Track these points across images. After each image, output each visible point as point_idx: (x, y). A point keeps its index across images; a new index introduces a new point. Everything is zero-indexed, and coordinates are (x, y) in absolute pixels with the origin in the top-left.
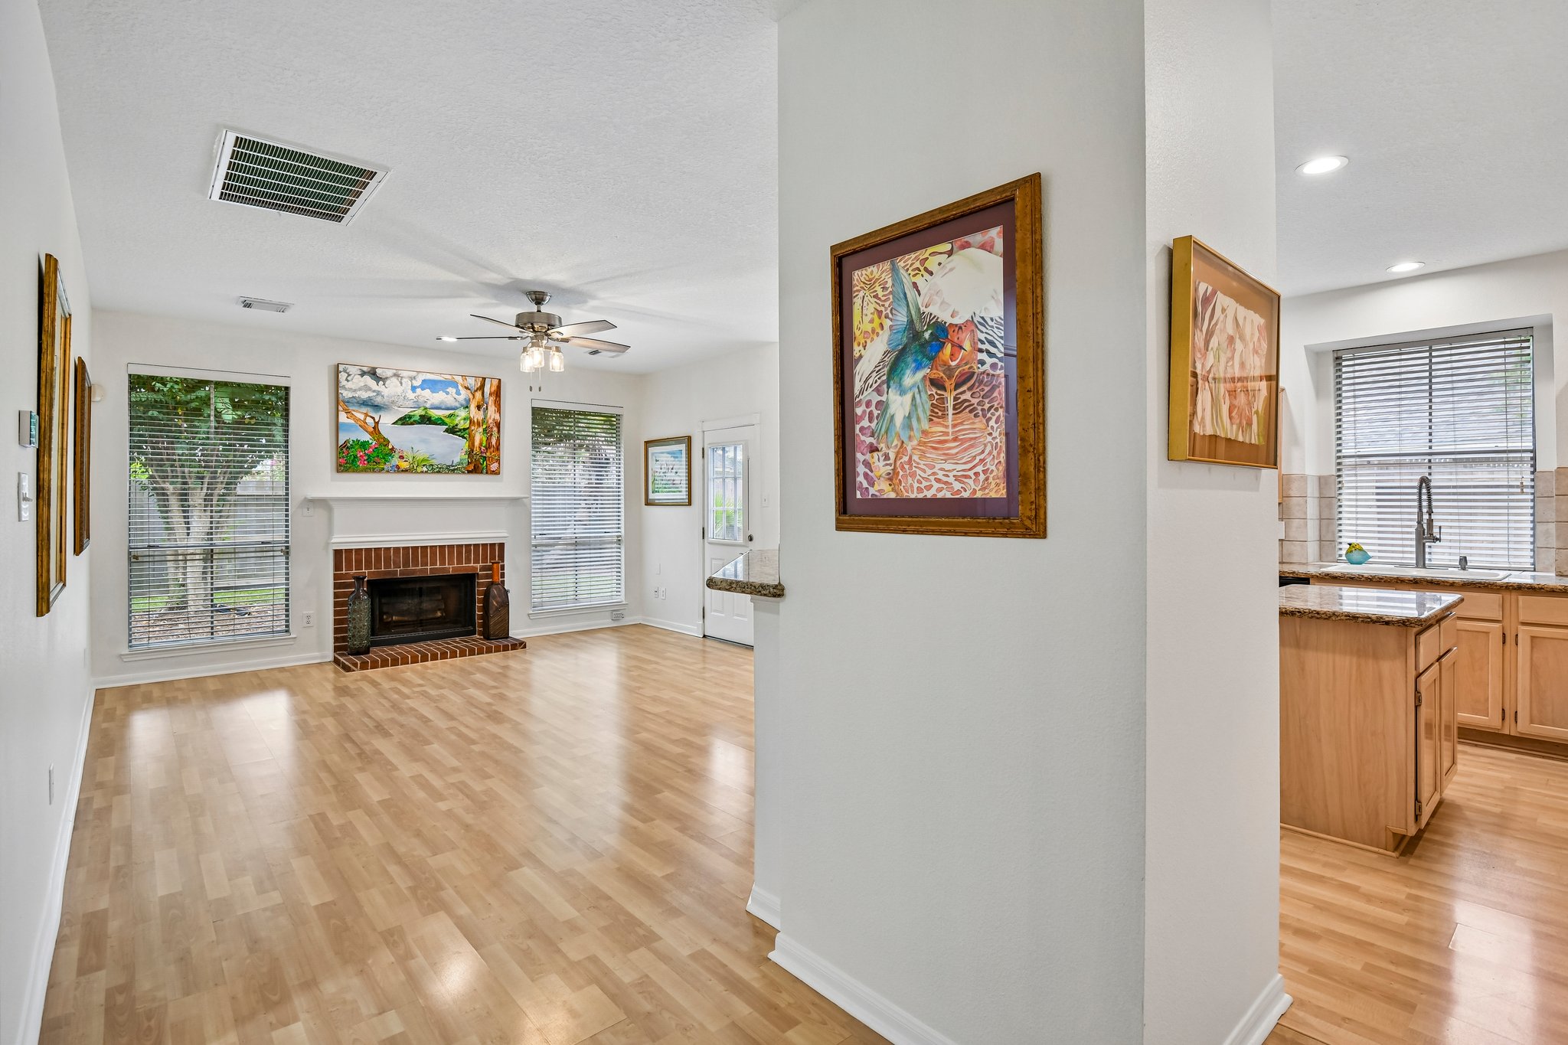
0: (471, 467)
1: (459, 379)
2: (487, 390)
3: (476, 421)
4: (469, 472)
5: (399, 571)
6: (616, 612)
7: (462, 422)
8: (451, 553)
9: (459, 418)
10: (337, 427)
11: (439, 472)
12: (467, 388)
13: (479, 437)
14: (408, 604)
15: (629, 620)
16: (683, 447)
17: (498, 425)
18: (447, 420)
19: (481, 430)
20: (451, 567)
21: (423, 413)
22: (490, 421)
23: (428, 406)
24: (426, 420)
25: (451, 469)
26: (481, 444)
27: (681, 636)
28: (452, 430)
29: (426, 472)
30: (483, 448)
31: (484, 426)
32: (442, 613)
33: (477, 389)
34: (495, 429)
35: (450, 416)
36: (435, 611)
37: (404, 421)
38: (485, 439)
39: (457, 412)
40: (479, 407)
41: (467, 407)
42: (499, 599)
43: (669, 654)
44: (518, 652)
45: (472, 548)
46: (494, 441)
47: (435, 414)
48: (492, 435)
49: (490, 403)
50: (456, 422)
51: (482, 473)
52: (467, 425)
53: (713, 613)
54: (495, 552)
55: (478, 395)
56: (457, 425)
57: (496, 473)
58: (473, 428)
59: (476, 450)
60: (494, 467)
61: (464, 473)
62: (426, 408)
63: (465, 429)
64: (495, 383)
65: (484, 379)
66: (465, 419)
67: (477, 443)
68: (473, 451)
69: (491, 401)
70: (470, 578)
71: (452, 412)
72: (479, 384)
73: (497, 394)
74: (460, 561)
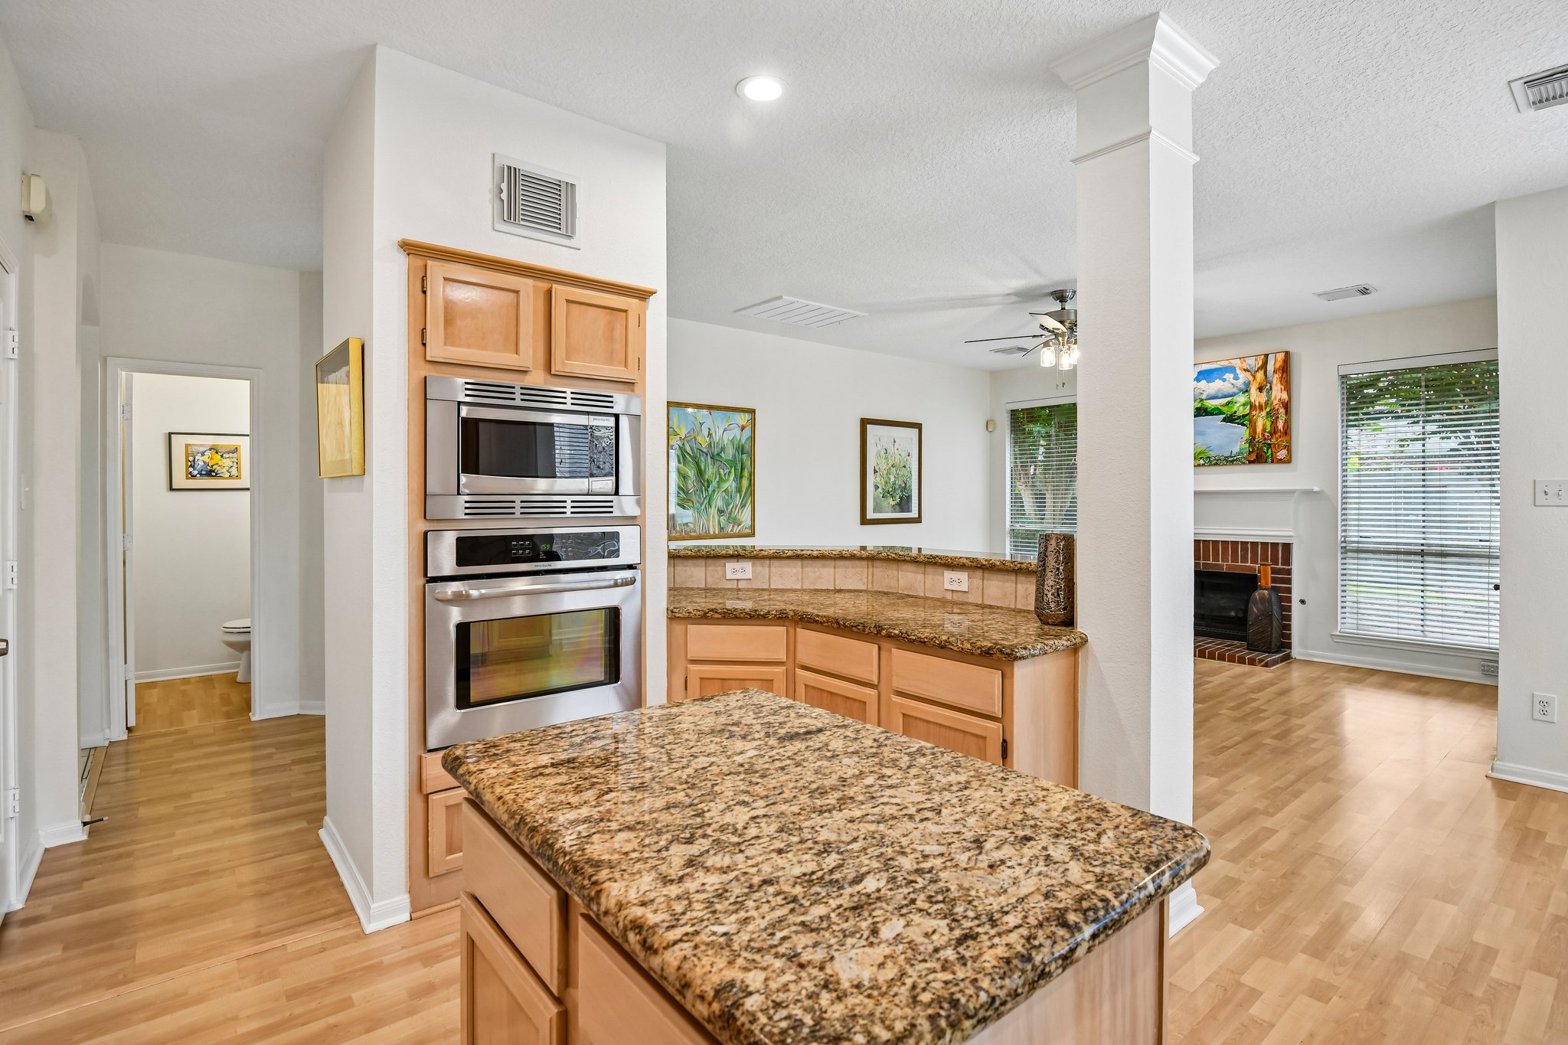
0: (1253, 457)
1: (1237, 363)
2: (1270, 367)
3: (1257, 404)
4: (1251, 462)
7: (1241, 408)
8: (1225, 549)
9: (1238, 405)
11: (1216, 464)
12: (1246, 370)
13: (1262, 422)
17: (1287, 406)
18: (1224, 409)
19: (1264, 413)
21: (1199, 405)
22: (1275, 402)
23: (1204, 397)
24: (1202, 412)
25: (1230, 461)
26: (1264, 430)
28: (1230, 419)
29: (1203, 465)
30: (1266, 434)
31: (1268, 409)
33: (1259, 369)
34: (1282, 411)
35: (1228, 403)
38: (1268, 424)
39: (1236, 398)
40: (1260, 389)
41: (1247, 391)
45: (1249, 546)
46: (1280, 425)
47: (1211, 404)
48: (1277, 417)
49: (1274, 382)
50: (1235, 409)
51: (1266, 462)
52: (1247, 411)
54: (1283, 552)
55: (1260, 375)
56: (1235, 412)
57: (1288, 460)
58: (1254, 413)
59: (1259, 437)
60: (1282, 454)
61: (1244, 463)
62: (1202, 400)
63: (1244, 416)
64: (1280, 357)
65: (1267, 356)
66: (1244, 405)
67: (1259, 429)
68: (1254, 438)
69: (1275, 379)
71: (1229, 399)
72: (1260, 363)
73: (1285, 369)
74: (1235, 559)
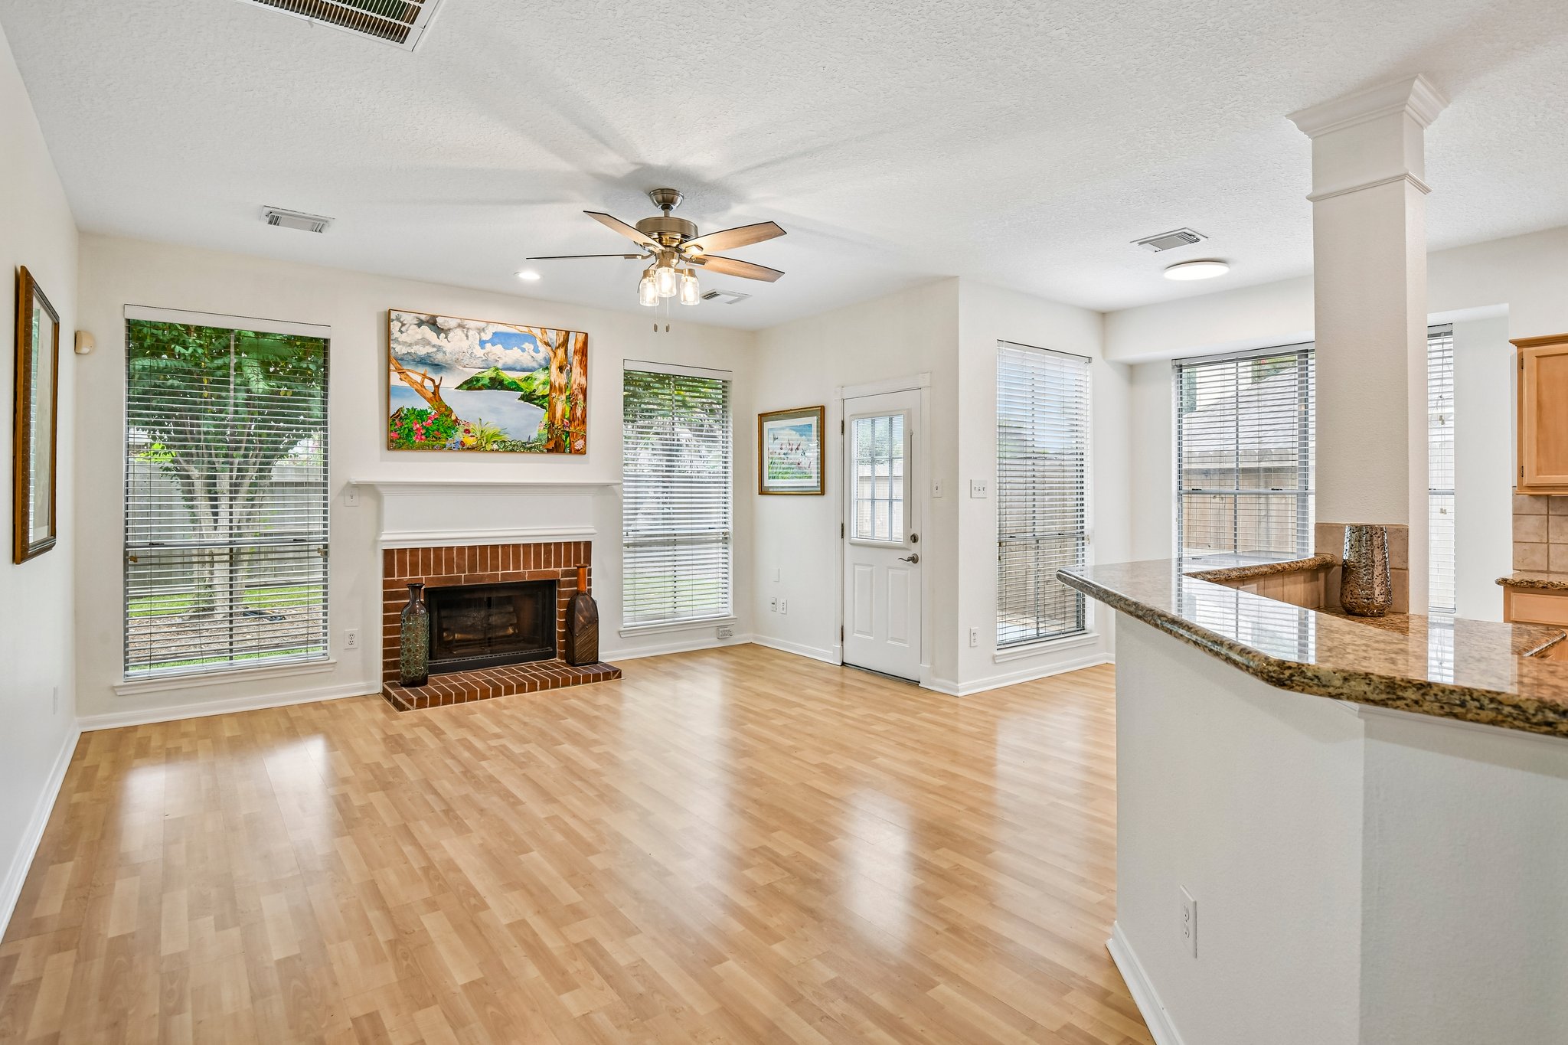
0: (552, 445)
1: (537, 332)
2: (571, 347)
3: (557, 386)
4: (549, 451)
5: (463, 578)
6: (723, 628)
7: (541, 387)
8: (527, 554)
9: (537, 382)
10: (389, 392)
11: (512, 451)
12: (547, 344)
13: (561, 406)
14: (475, 617)
15: (738, 639)
16: (813, 421)
17: (584, 392)
18: (523, 385)
19: (563, 397)
20: (527, 573)
21: (494, 375)
22: (575, 386)
23: (499, 366)
24: (497, 384)
25: (527, 448)
26: (563, 415)
27: (812, 664)
28: (529, 398)
29: (497, 450)
30: (566, 420)
31: (568, 393)
32: (514, 630)
33: (559, 345)
34: (581, 397)
35: (527, 379)
36: (505, 627)
37: (471, 385)
38: (568, 409)
39: (535, 374)
40: (561, 369)
41: (547, 368)
42: (586, 614)
43: (809, 692)
44: (610, 684)
45: (553, 547)
46: (579, 412)
47: (508, 376)
48: (576, 404)
49: (574, 364)
50: (534, 387)
51: (564, 452)
52: (547, 391)
53: (855, 635)
54: (581, 552)
55: (561, 352)
56: (534, 391)
57: (581, 452)
58: (554, 395)
59: (558, 423)
60: (579, 444)
61: (542, 452)
62: (497, 369)
63: (544, 397)
64: (581, 337)
65: (568, 333)
66: (544, 383)
67: (558, 415)
68: (553, 424)
69: (575, 360)
70: (549, 586)
71: (528, 374)
72: (562, 339)
73: (583, 352)
74: (537, 565)
